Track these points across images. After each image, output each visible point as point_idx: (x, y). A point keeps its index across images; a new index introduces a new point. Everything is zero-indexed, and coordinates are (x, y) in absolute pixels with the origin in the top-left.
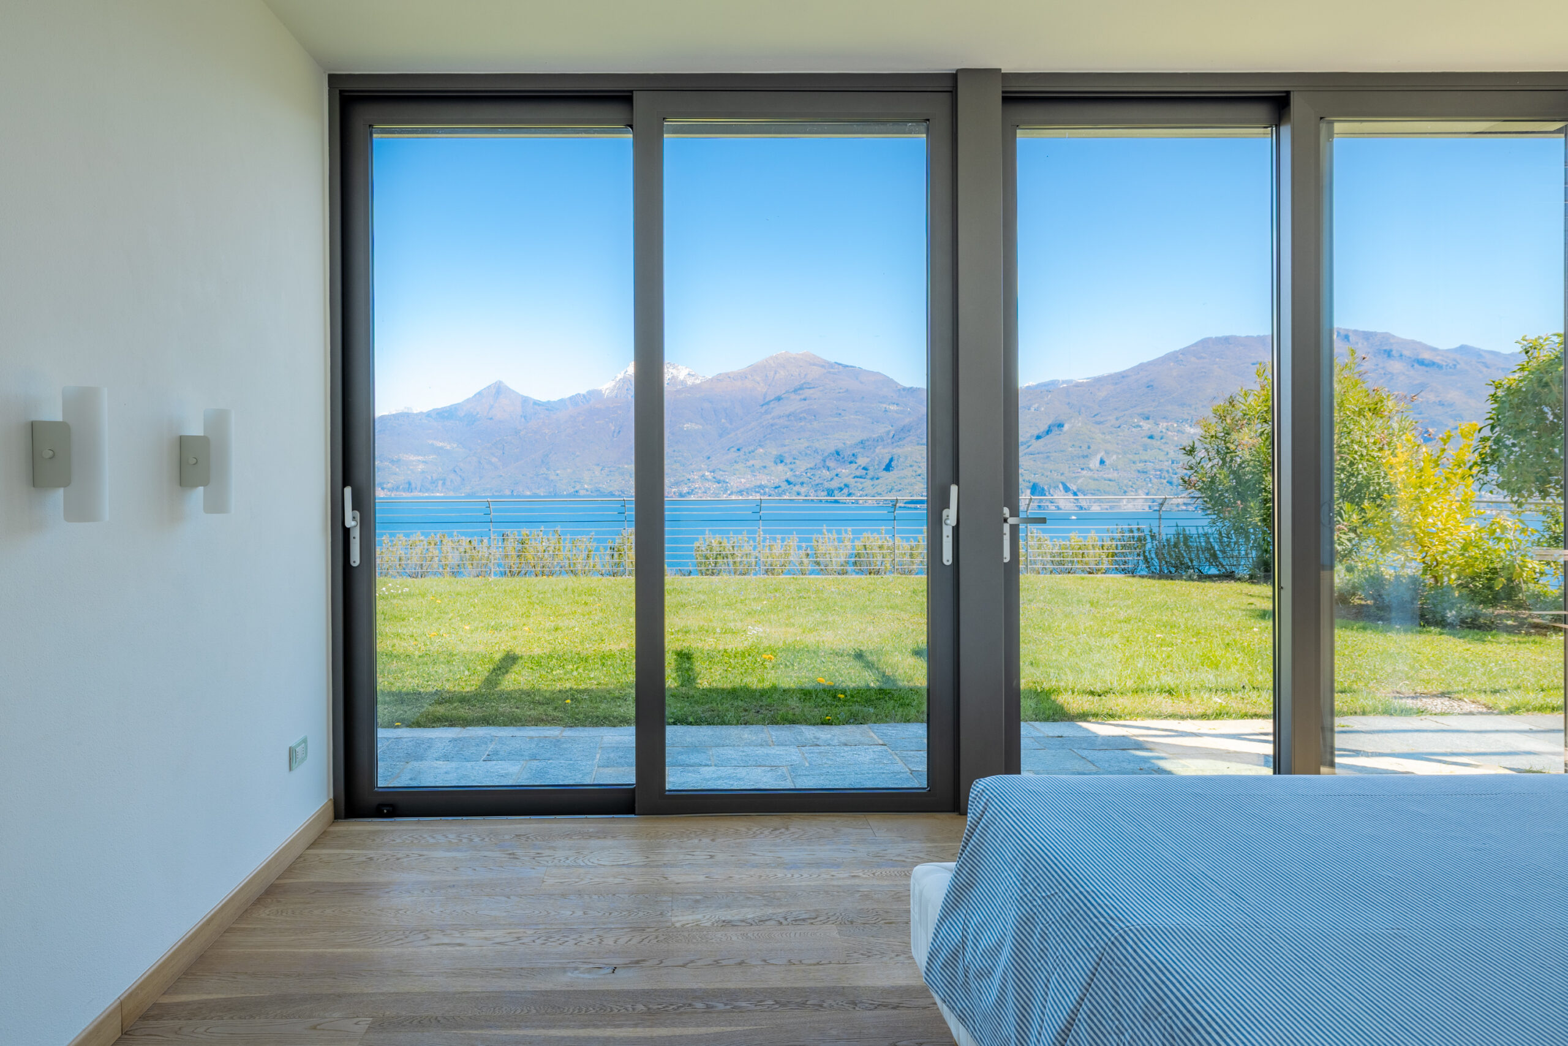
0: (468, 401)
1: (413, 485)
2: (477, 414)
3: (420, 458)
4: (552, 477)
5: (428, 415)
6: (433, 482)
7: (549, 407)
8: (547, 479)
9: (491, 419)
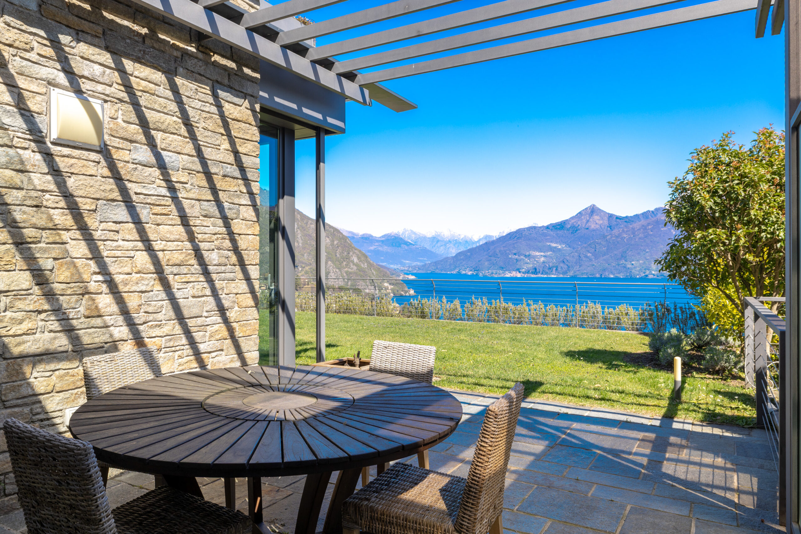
0: (572, 218)
1: (538, 270)
2: (579, 225)
3: (542, 254)
4: (629, 266)
5: (547, 227)
6: (550, 268)
7: (627, 220)
8: (625, 267)
9: (587, 229)
